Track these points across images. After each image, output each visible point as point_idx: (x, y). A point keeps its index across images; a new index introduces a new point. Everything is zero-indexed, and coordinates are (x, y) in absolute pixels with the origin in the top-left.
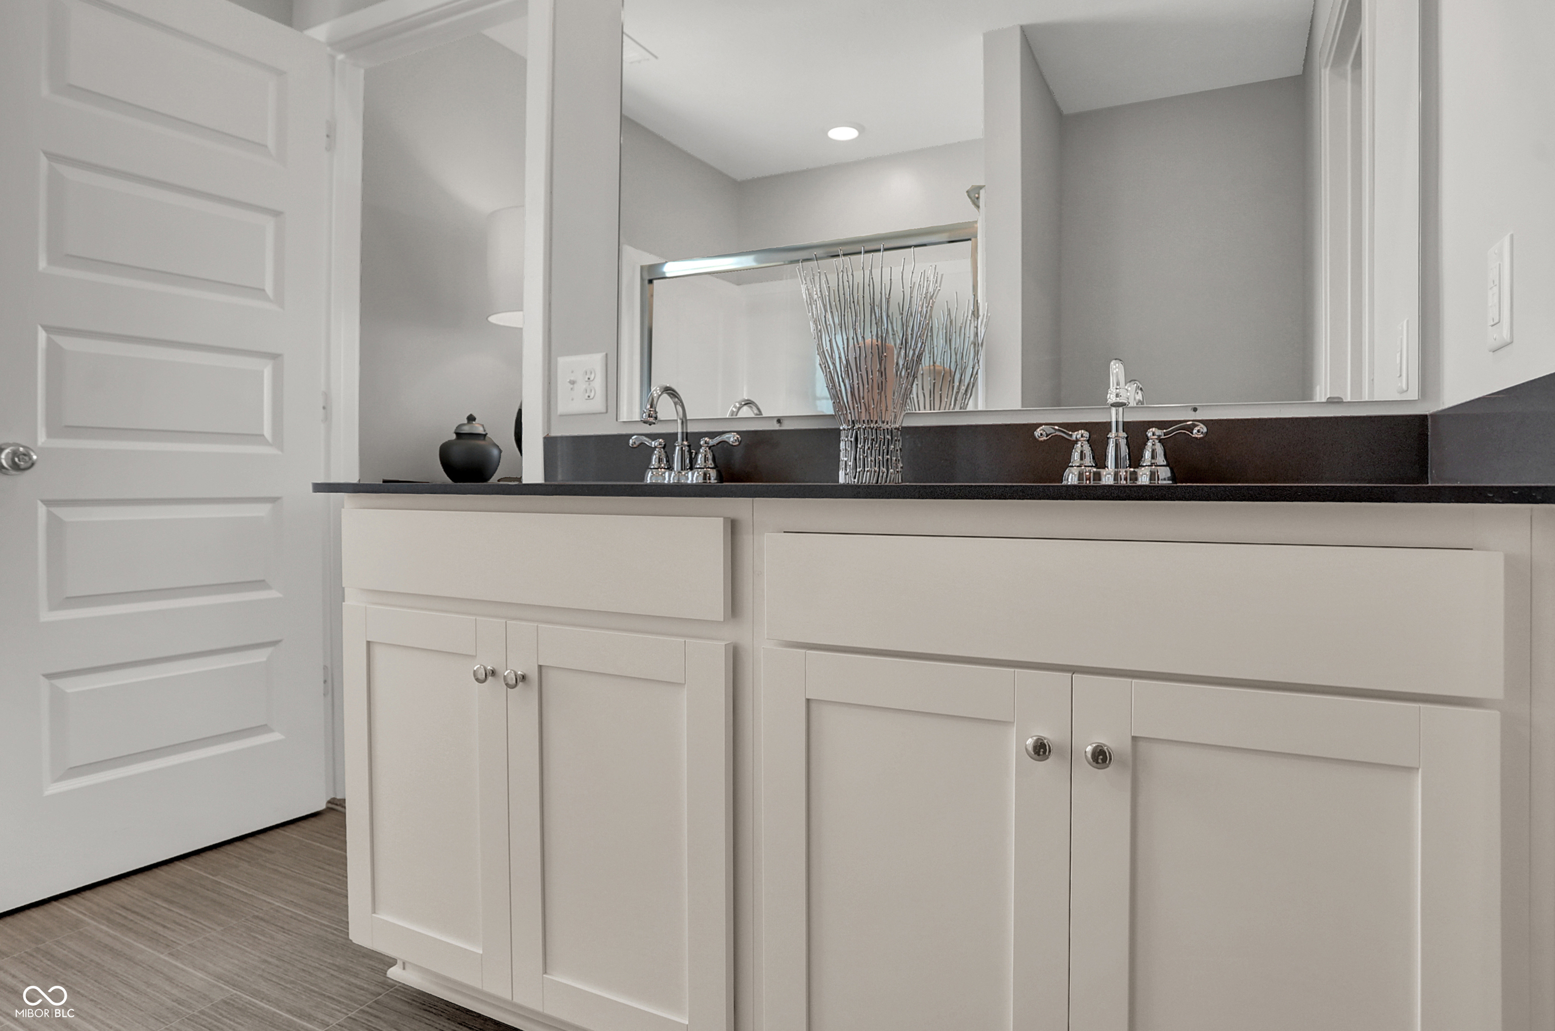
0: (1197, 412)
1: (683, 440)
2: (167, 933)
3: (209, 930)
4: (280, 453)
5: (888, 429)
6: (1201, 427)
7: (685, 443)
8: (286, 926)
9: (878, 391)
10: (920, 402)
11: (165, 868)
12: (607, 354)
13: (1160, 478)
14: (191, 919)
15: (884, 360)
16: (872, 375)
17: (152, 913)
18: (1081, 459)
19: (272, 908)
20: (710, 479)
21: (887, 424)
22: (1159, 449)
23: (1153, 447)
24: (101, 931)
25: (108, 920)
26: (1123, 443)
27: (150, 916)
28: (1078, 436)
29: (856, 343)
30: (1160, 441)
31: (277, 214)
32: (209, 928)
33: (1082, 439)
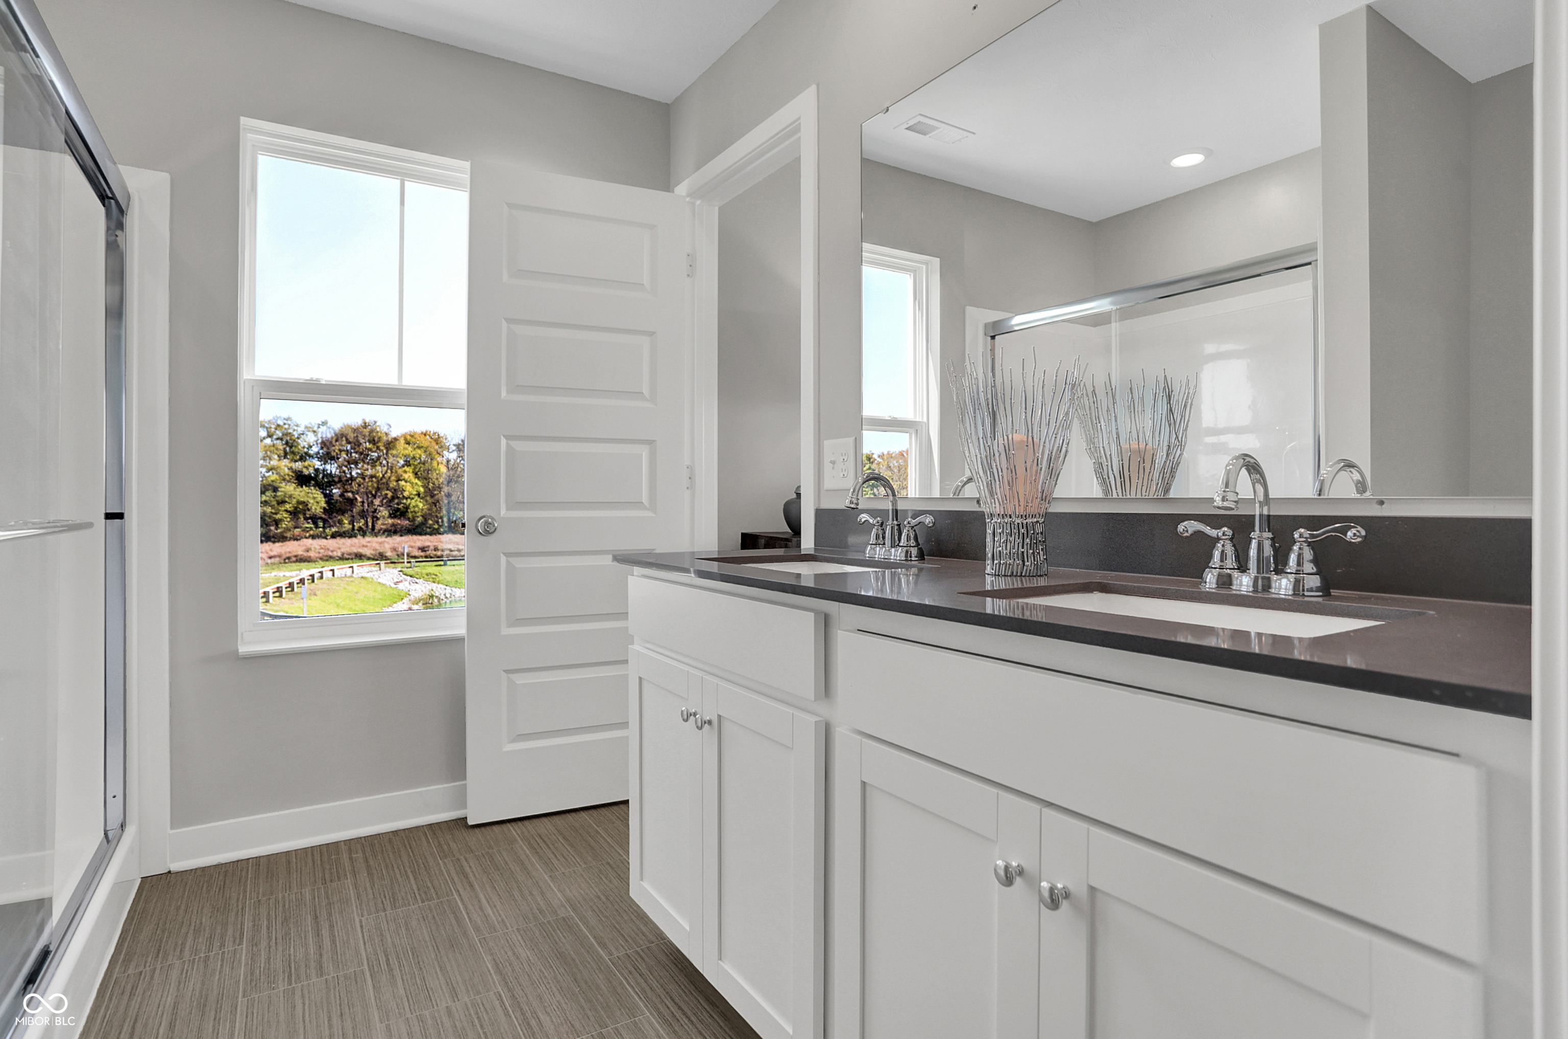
0: (1383, 506)
1: (893, 520)
2: (555, 862)
3: (578, 866)
4: (654, 515)
5: (1022, 523)
6: (1358, 531)
7: (895, 522)
8: (622, 875)
9: (1008, 487)
10: (1111, 482)
11: (574, 814)
12: (856, 438)
13: (1306, 587)
14: (572, 855)
15: (1012, 458)
16: (1002, 472)
17: (553, 845)
18: (1222, 561)
19: (620, 860)
20: (911, 557)
21: (1022, 517)
22: (1308, 554)
23: (1301, 552)
24: (523, 849)
25: (529, 843)
26: (1267, 544)
27: (551, 846)
28: (1219, 534)
29: (985, 442)
30: (1309, 544)
31: (651, 334)
32: (579, 864)
33: (1224, 537)
